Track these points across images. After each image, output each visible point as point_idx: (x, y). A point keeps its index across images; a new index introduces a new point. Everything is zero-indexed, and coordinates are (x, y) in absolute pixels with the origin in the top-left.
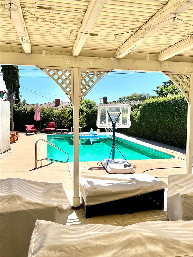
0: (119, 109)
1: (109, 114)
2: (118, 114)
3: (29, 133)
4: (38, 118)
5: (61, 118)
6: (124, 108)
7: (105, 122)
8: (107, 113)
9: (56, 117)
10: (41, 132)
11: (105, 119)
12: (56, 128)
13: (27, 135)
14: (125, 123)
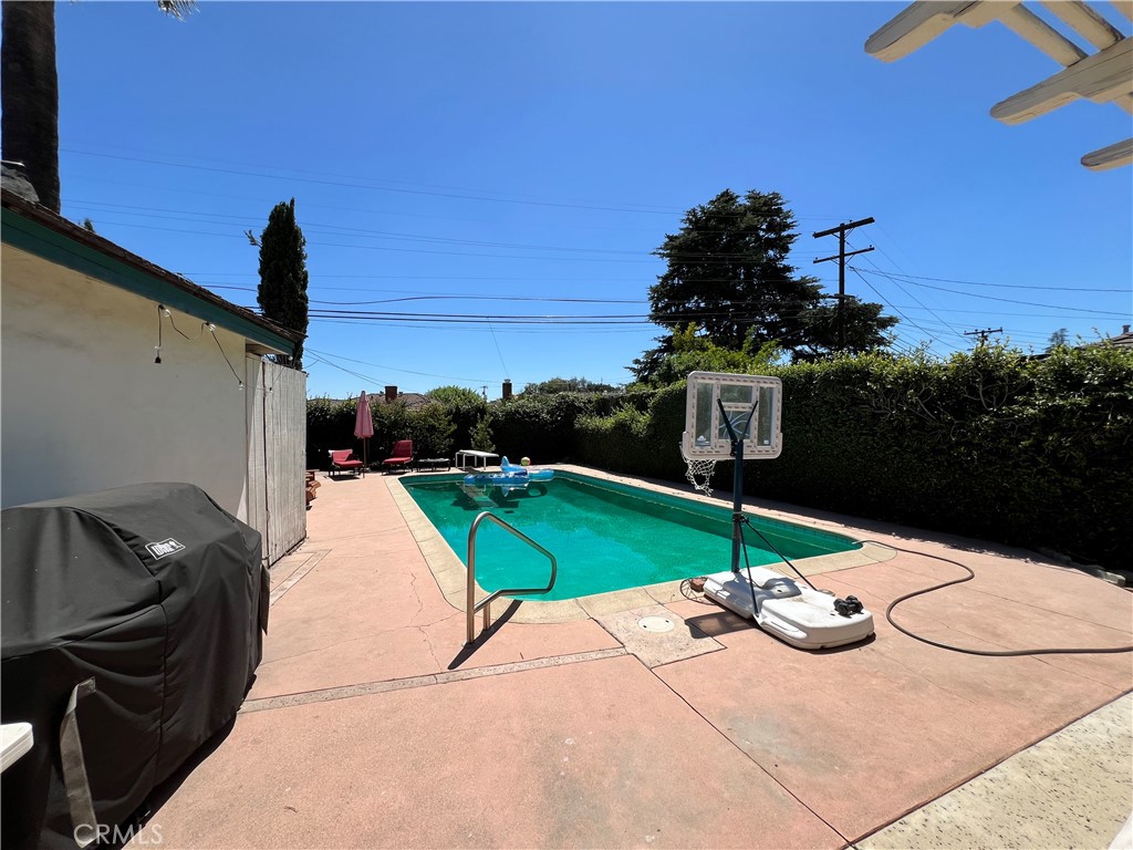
0: (751, 393)
1: (725, 409)
2: (747, 410)
3: (342, 473)
4: (365, 428)
5: (427, 430)
6: (761, 388)
7: (708, 439)
8: (715, 405)
9: (414, 428)
10: (375, 469)
11: (710, 426)
12: (417, 458)
13: (335, 478)
14: (766, 442)
